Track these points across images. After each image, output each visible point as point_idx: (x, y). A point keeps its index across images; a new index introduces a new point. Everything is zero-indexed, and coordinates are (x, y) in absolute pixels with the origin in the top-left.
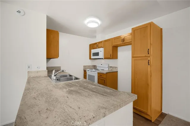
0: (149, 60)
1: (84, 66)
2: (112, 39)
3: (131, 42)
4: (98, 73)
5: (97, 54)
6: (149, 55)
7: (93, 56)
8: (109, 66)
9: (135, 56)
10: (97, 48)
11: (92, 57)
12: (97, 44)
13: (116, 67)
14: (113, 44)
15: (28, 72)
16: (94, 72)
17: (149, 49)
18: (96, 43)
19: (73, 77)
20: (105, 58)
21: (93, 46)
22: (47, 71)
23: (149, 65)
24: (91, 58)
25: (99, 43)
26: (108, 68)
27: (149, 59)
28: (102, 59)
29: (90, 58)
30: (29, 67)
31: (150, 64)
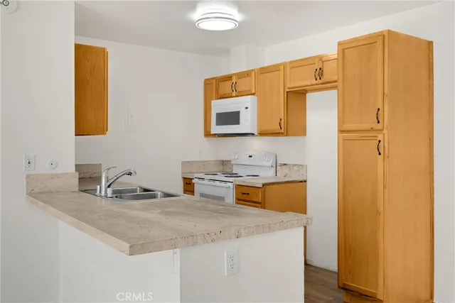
0: (380, 141)
1: (183, 163)
2: (284, 65)
3: (336, 82)
4: (238, 186)
5: (233, 118)
6: (379, 127)
7: (218, 124)
8: (279, 162)
9: (346, 127)
10: (234, 94)
11: (216, 129)
12: (234, 80)
13: (301, 166)
14: (288, 85)
15: (28, 177)
16: (223, 184)
17: (379, 109)
18: (229, 78)
19: (159, 193)
20: (262, 134)
21: (216, 87)
22: (77, 174)
23: (380, 154)
24: (212, 132)
25: (241, 75)
26: (274, 169)
27: (380, 137)
28: (253, 134)
29: (208, 134)
30: (29, 163)
31: (382, 152)
